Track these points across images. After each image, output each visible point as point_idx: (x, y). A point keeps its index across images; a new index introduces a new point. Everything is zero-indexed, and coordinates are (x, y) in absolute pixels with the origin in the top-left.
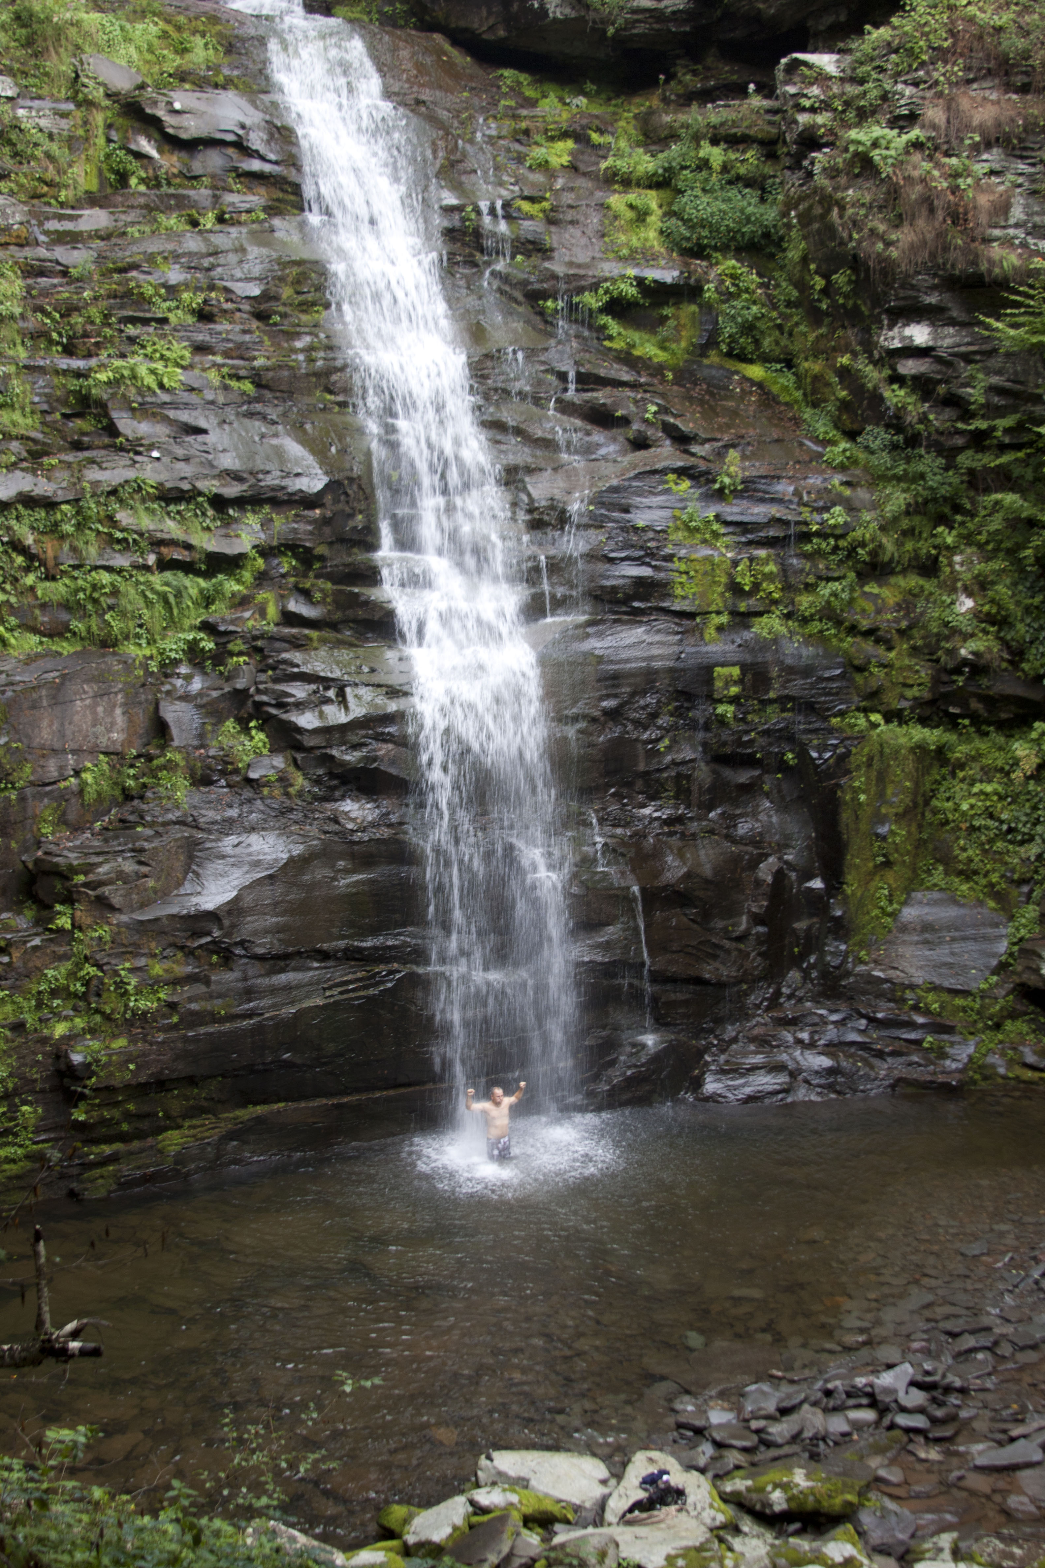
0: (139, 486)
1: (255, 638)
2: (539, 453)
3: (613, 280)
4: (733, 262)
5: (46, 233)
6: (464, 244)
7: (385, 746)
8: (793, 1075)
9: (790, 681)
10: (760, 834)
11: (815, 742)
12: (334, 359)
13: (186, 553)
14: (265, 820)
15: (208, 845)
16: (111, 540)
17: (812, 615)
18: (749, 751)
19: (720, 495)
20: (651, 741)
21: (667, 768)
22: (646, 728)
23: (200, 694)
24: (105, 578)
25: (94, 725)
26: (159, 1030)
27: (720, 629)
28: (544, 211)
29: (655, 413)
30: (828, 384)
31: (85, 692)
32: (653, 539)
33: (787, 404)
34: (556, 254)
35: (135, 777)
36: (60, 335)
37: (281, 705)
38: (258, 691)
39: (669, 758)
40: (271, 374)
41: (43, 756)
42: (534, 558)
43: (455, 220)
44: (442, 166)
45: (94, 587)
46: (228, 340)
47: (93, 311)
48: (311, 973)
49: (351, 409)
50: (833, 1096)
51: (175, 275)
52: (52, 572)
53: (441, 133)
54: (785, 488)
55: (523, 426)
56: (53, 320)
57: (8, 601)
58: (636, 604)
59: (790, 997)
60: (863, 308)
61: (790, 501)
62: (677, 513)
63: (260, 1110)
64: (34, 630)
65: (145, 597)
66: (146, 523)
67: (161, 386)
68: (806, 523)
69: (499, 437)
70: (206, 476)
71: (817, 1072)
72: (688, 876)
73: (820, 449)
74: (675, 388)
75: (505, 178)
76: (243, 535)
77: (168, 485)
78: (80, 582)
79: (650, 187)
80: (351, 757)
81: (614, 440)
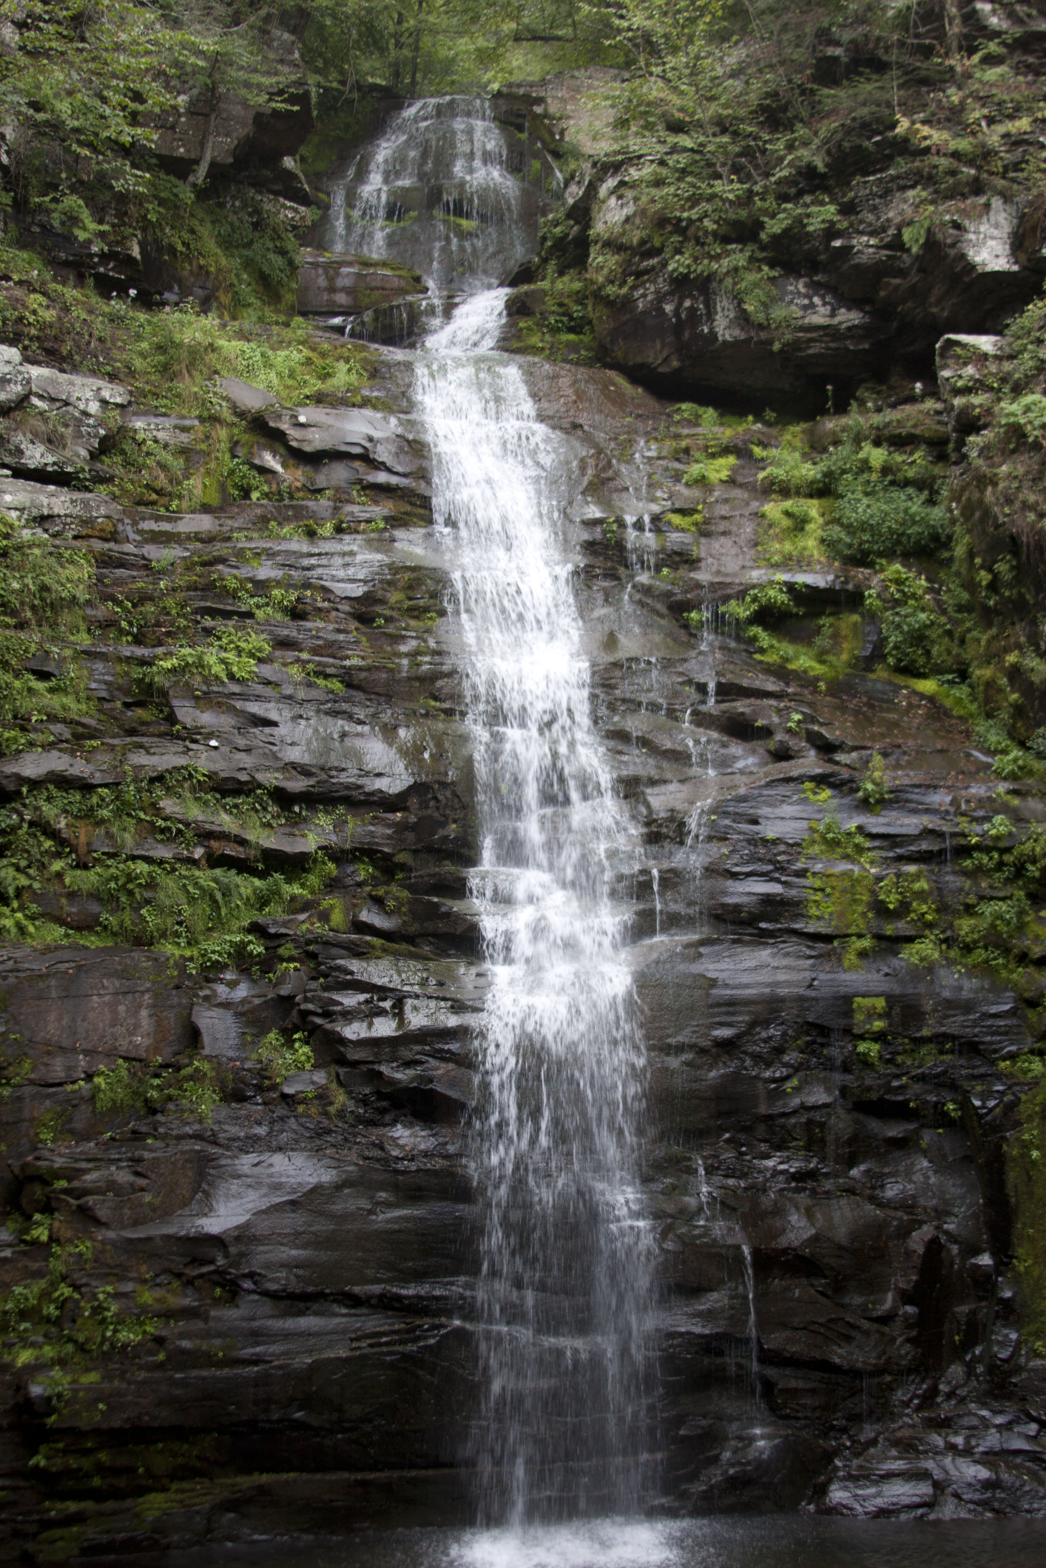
0: (190, 775)
1: (309, 942)
2: (665, 764)
3: (761, 587)
4: (898, 566)
5: (140, 532)
6: (607, 558)
7: (443, 1065)
8: (936, 1485)
9: (947, 1017)
10: (913, 1197)
11: (979, 1088)
12: (442, 664)
13: (241, 849)
14: (297, 1141)
15: (223, 1162)
16: (153, 829)
17: (975, 942)
18: (900, 1098)
19: (865, 805)
20: (774, 1080)
21: (794, 1112)
22: (768, 1065)
23: (244, 1001)
24: (142, 867)
25: (113, 1026)
26: (141, 1368)
27: (863, 954)
28: (696, 524)
29: (799, 722)
30: (1000, 690)
31: (104, 987)
32: (784, 853)
33: (960, 718)
34: (703, 564)
35: (160, 1088)
36: (131, 624)
37: (327, 1014)
38: (306, 1000)
39: (796, 1102)
40: (363, 675)
41: (49, 1053)
42: (645, 872)
43: (598, 533)
44: (590, 483)
45: (130, 878)
46: (318, 638)
47: (170, 602)
48: (337, 1320)
49: (458, 717)
50: (989, 1515)
51: (265, 571)
52: (84, 859)
53: (592, 451)
54: (941, 798)
55: (650, 737)
56: (124, 609)
57: (30, 886)
58: (763, 925)
59: (950, 1395)
60: (1028, 597)
61: (947, 812)
62: (814, 824)
63: (265, 1478)
64: (61, 921)
65: (188, 892)
66: (195, 813)
67: (231, 676)
68: (964, 835)
69: (620, 748)
70: (268, 768)
71: (970, 1485)
72: (815, 1239)
73: (989, 760)
74: (828, 698)
75: (659, 494)
76: (311, 836)
77: (223, 775)
78: (112, 870)
79: (811, 496)
80: (402, 1076)
81: (754, 752)
